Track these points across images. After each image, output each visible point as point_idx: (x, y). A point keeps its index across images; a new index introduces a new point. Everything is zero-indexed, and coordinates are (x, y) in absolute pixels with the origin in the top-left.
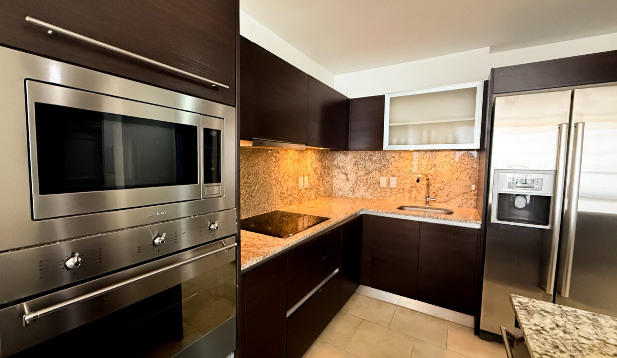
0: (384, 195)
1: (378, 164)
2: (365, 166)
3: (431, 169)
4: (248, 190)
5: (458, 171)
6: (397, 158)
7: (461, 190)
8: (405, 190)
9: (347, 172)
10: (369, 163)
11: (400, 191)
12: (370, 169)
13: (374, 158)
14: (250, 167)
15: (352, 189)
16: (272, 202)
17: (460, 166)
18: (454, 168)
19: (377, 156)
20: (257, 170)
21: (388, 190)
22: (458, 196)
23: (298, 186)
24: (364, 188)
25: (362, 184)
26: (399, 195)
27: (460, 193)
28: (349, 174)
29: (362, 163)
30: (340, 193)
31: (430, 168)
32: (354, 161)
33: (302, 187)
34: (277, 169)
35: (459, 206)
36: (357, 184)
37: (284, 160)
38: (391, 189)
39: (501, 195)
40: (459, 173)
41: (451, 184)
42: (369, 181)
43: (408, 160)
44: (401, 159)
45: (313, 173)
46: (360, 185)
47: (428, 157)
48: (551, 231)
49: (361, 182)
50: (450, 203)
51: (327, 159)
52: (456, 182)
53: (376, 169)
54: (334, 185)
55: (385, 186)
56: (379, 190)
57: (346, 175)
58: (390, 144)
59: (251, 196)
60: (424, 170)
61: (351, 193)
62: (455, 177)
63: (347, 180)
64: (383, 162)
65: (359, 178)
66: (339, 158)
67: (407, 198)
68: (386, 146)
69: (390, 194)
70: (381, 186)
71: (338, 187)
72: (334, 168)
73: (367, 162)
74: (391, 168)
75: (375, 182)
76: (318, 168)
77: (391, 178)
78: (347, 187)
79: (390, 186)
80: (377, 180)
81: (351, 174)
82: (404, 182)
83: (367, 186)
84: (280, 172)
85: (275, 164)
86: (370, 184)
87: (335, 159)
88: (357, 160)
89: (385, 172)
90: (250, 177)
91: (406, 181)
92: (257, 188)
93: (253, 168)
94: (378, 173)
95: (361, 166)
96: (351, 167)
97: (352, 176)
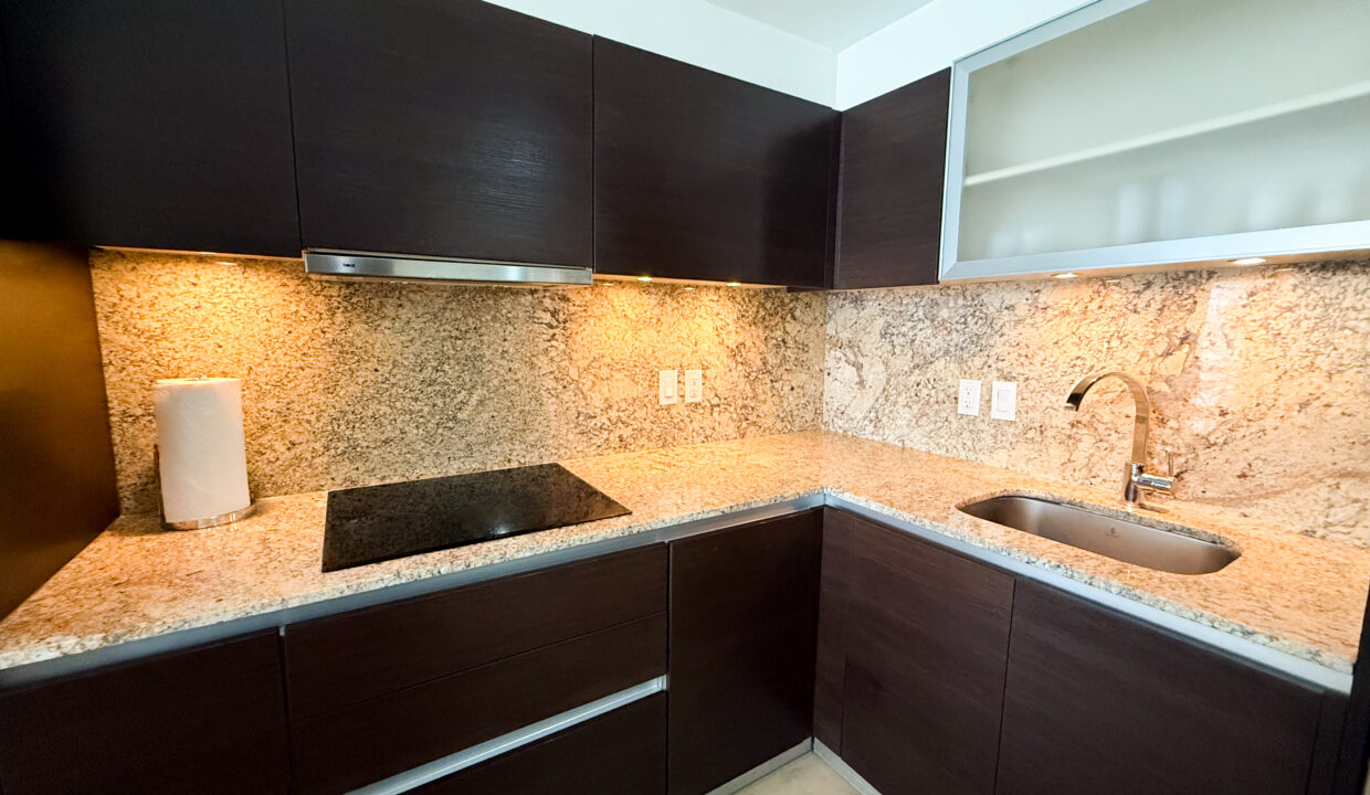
0: (969, 443)
1: (954, 335)
2: (913, 341)
3: (1168, 354)
4: (439, 402)
5: (1312, 367)
6: (1022, 310)
7: (1326, 458)
8: (1049, 433)
9: (861, 360)
10: (924, 332)
11: (1031, 434)
12: (929, 350)
13: (944, 313)
14: (444, 339)
15: (872, 415)
16: (540, 439)
17: (1328, 343)
18: (1294, 351)
19: (951, 304)
20: (475, 348)
21: (983, 426)
22: (1303, 486)
23: (656, 396)
24: (907, 414)
25: (902, 400)
26: (1022, 449)
27: (1318, 474)
28: (866, 367)
29: (904, 329)
30: (840, 423)
31: (1161, 347)
32: (880, 323)
33: (675, 400)
34: (563, 347)
35: (1309, 533)
36: (887, 399)
37: (592, 321)
38: (997, 424)
40: (1318, 378)
41: (1269, 423)
42: (925, 391)
43: (1068, 319)
44: (1039, 315)
45: (726, 361)
46: (895, 403)
47: (1155, 306)
49: (899, 394)
50: (1255, 512)
51: (794, 318)
52: (1300, 419)
53: (947, 352)
54: (826, 398)
55: (975, 412)
56: (954, 426)
57: (859, 367)
59: (455, 418)
60: (1133, 356)
61: (870, 428)
62: (1293, 392)
63: (861, 383)
64: (973, 328)
65: (893, 381)
66: (840, 316)
67: (1056, 463)
69: (990, 442)
70: (960, 411)
71: (836, 404)
72: (828, 346)
73: (920, 326)
74: (999, 350)
75: (942, 396)
76: (748, 344)
77: (999, 385)
78: (860, 405)
79: (995, 414)
80: (951, 391)
81: (871, 365)
82: (1046, 403)
83: (916, 408)
84: (574, 356)
85: (551, 332)
86: (928, 402)
87: (830, 316)
88: (889, 319)
89: (978, 362)
90: (446, 367)
91: (1054, 399)
92: (474, 399)
93: (459, 342)
94: (953, 366)
95: (902, 340)
96: (871, 342)
97: (874, 374)
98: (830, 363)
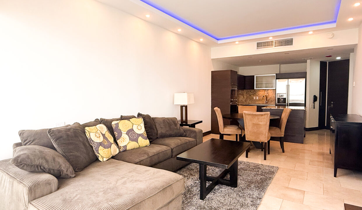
3: (267, 94)
5: (273, 94)
6: (258, 91)
8: (261, 100)
10: (250, 93)
11: (259, 100)
15: (245, 101)
19: (252, 91)
22: (274, 101)
29: (248, 93)
30: (241, 102)
32: (246, 92)
38: (257, 100)
39: (278, 98)
41: (272, 97)
43: (261, 92)
46: (248, 99)
47: (266, 91)
48: (286, 104)
55: (255, 99)
56: (253, 100)
57: (243, 96)
58: (256, 88)
60: (265, 94)
64: (254, 92)
65: (247, 97)
67: (261, 102)
68: (255, 88)
72: (240, 94)
74: (257, 94)
77: (257, 97)
80: (253, 98)
86: (251, 99)
87: (240, 92)
89: (255, 95)
91: (260, 97)
94: (253, 96)
96: (245, 94)
97: (245, 97)
98: (240, 96)
